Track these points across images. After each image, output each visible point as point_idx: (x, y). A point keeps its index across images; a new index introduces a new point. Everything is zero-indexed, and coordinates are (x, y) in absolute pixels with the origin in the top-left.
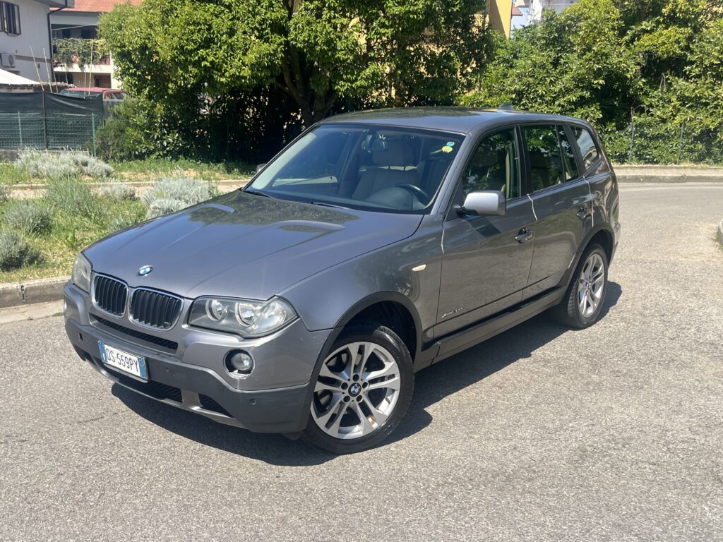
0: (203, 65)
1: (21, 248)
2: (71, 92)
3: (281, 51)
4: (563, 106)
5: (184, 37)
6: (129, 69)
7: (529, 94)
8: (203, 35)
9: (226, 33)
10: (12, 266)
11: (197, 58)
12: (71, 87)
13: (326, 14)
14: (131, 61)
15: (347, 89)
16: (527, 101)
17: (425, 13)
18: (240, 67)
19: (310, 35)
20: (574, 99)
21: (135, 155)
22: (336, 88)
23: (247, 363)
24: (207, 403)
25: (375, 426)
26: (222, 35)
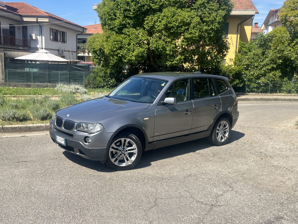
0: (119, 56)
1: (47, 114)
2: (81, 64)
3: (147, 51)
4: (265, 71)
5: (113, 46)
6: (96, 56)
7: (252, 66)
8: (119, 45)
9: (127, 44)
10: (44, 119)
11: (117, 53)
12: (81, 62)
13: (163, 38)
14: (97, 54)
15: (170, 64)
16: (251, 69)
17: (199, 37)
18: (131, 56)
19: (157, 45)
20: (270, 68)
21: (99, 86)
22: (166, 64)
23: (90, 141)
24: (81, 152)
25: (129, 163)
26: (126, 45)
